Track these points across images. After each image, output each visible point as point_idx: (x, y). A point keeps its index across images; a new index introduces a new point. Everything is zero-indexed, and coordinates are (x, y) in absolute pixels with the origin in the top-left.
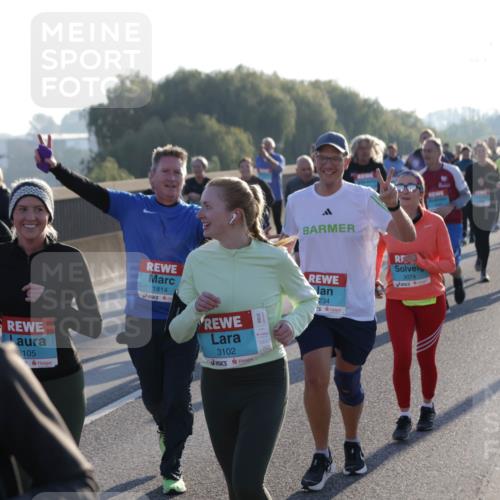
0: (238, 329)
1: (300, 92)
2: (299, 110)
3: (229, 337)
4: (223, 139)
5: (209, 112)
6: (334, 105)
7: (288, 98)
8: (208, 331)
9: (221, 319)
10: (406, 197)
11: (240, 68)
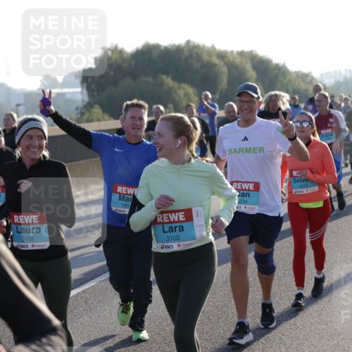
0: (182, 221)
1: (231, 59)
2: (229, 72)
3: (175, 227)
4: (176, 92)
5: (166, 73)
6: (254, 67)
7: (222, 63)
8: (160, 223)
9: (170, 215)
10: (302, 130)
11: (188, 42)
